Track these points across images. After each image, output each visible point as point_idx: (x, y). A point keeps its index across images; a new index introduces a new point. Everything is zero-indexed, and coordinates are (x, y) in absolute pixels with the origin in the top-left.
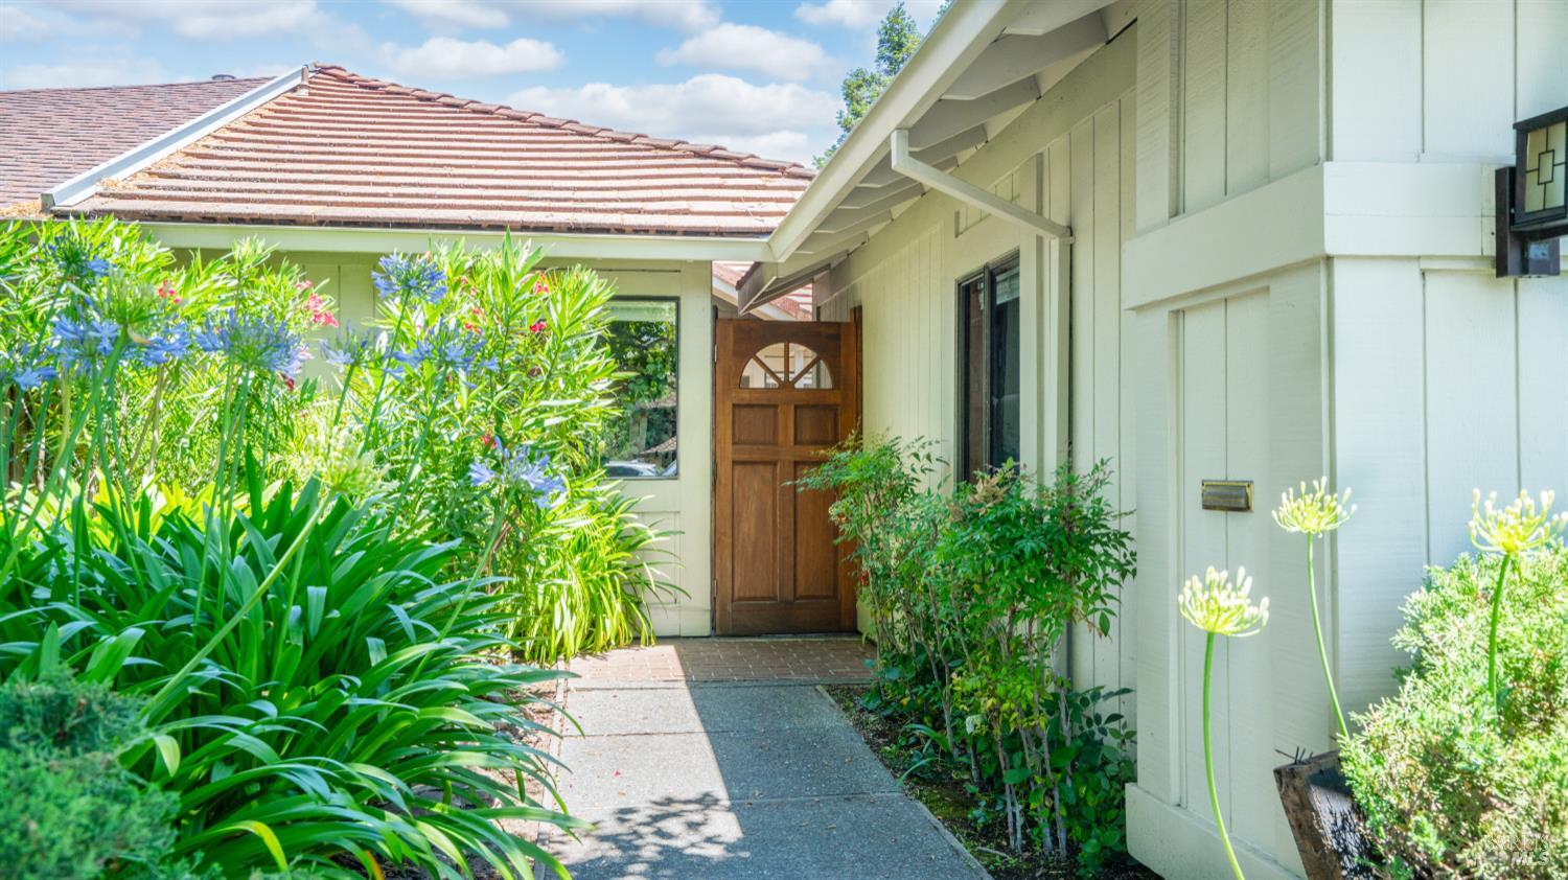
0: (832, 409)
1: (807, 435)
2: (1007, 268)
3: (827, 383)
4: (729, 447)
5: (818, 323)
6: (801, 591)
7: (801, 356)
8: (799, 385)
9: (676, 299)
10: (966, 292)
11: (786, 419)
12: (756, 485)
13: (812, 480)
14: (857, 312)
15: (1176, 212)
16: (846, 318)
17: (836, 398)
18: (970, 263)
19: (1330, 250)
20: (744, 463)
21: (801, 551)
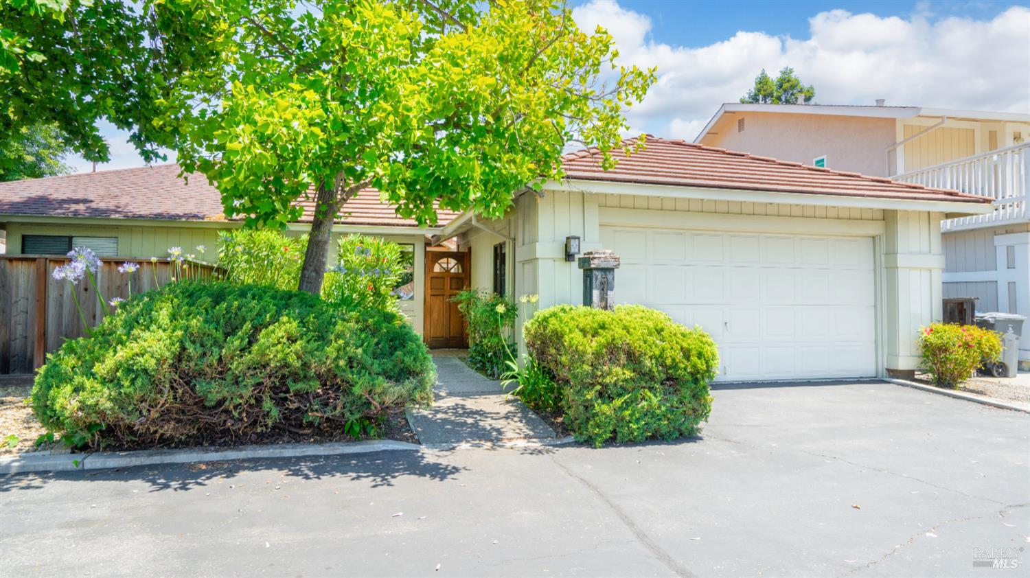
0: (462, 279)
1: (453, 287)
2: (504, 243)
3: (460, 271)
4: (430, 291)
5: (458, 252)
6: (452, 334)
7: (453, 262)
8: (452, 271)
9: (414, 245)
10: (496, 248)
11: (448, 281)
12: (438, 301)
13: (453, 299)
14: (470, 249)
15: (523, 244)
16: (466, 251)
17: (463, 276)
18: (497, 242)
19: (537, 256)
20: (434, 295)
21: (452, 322)
